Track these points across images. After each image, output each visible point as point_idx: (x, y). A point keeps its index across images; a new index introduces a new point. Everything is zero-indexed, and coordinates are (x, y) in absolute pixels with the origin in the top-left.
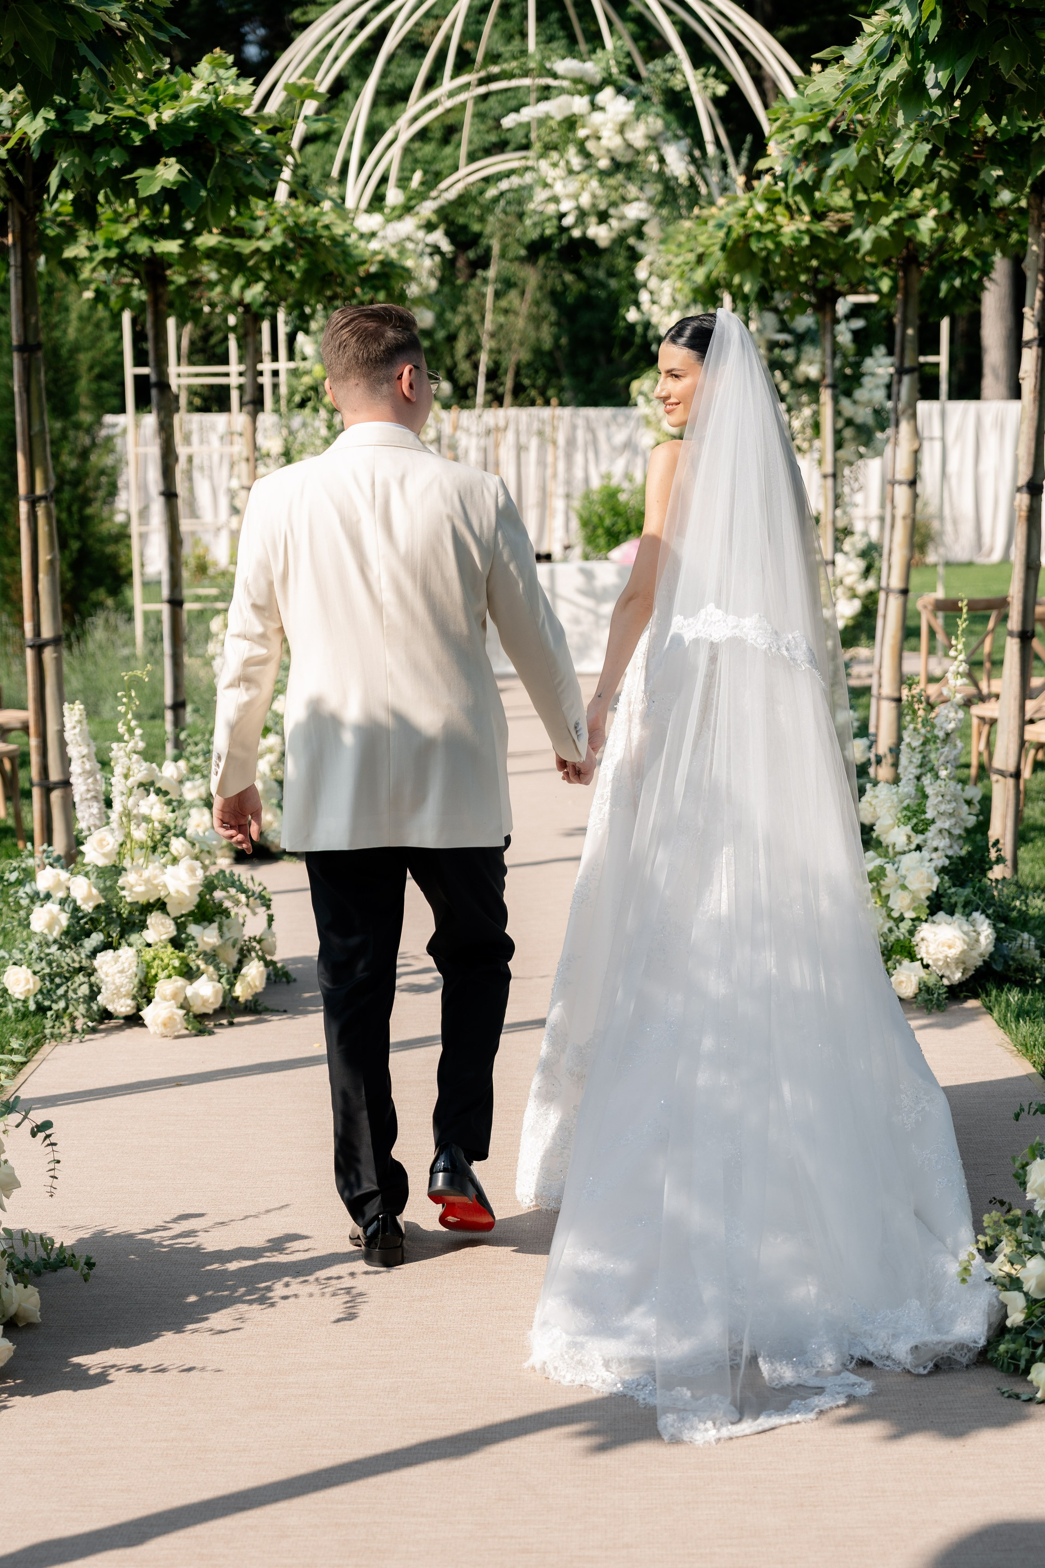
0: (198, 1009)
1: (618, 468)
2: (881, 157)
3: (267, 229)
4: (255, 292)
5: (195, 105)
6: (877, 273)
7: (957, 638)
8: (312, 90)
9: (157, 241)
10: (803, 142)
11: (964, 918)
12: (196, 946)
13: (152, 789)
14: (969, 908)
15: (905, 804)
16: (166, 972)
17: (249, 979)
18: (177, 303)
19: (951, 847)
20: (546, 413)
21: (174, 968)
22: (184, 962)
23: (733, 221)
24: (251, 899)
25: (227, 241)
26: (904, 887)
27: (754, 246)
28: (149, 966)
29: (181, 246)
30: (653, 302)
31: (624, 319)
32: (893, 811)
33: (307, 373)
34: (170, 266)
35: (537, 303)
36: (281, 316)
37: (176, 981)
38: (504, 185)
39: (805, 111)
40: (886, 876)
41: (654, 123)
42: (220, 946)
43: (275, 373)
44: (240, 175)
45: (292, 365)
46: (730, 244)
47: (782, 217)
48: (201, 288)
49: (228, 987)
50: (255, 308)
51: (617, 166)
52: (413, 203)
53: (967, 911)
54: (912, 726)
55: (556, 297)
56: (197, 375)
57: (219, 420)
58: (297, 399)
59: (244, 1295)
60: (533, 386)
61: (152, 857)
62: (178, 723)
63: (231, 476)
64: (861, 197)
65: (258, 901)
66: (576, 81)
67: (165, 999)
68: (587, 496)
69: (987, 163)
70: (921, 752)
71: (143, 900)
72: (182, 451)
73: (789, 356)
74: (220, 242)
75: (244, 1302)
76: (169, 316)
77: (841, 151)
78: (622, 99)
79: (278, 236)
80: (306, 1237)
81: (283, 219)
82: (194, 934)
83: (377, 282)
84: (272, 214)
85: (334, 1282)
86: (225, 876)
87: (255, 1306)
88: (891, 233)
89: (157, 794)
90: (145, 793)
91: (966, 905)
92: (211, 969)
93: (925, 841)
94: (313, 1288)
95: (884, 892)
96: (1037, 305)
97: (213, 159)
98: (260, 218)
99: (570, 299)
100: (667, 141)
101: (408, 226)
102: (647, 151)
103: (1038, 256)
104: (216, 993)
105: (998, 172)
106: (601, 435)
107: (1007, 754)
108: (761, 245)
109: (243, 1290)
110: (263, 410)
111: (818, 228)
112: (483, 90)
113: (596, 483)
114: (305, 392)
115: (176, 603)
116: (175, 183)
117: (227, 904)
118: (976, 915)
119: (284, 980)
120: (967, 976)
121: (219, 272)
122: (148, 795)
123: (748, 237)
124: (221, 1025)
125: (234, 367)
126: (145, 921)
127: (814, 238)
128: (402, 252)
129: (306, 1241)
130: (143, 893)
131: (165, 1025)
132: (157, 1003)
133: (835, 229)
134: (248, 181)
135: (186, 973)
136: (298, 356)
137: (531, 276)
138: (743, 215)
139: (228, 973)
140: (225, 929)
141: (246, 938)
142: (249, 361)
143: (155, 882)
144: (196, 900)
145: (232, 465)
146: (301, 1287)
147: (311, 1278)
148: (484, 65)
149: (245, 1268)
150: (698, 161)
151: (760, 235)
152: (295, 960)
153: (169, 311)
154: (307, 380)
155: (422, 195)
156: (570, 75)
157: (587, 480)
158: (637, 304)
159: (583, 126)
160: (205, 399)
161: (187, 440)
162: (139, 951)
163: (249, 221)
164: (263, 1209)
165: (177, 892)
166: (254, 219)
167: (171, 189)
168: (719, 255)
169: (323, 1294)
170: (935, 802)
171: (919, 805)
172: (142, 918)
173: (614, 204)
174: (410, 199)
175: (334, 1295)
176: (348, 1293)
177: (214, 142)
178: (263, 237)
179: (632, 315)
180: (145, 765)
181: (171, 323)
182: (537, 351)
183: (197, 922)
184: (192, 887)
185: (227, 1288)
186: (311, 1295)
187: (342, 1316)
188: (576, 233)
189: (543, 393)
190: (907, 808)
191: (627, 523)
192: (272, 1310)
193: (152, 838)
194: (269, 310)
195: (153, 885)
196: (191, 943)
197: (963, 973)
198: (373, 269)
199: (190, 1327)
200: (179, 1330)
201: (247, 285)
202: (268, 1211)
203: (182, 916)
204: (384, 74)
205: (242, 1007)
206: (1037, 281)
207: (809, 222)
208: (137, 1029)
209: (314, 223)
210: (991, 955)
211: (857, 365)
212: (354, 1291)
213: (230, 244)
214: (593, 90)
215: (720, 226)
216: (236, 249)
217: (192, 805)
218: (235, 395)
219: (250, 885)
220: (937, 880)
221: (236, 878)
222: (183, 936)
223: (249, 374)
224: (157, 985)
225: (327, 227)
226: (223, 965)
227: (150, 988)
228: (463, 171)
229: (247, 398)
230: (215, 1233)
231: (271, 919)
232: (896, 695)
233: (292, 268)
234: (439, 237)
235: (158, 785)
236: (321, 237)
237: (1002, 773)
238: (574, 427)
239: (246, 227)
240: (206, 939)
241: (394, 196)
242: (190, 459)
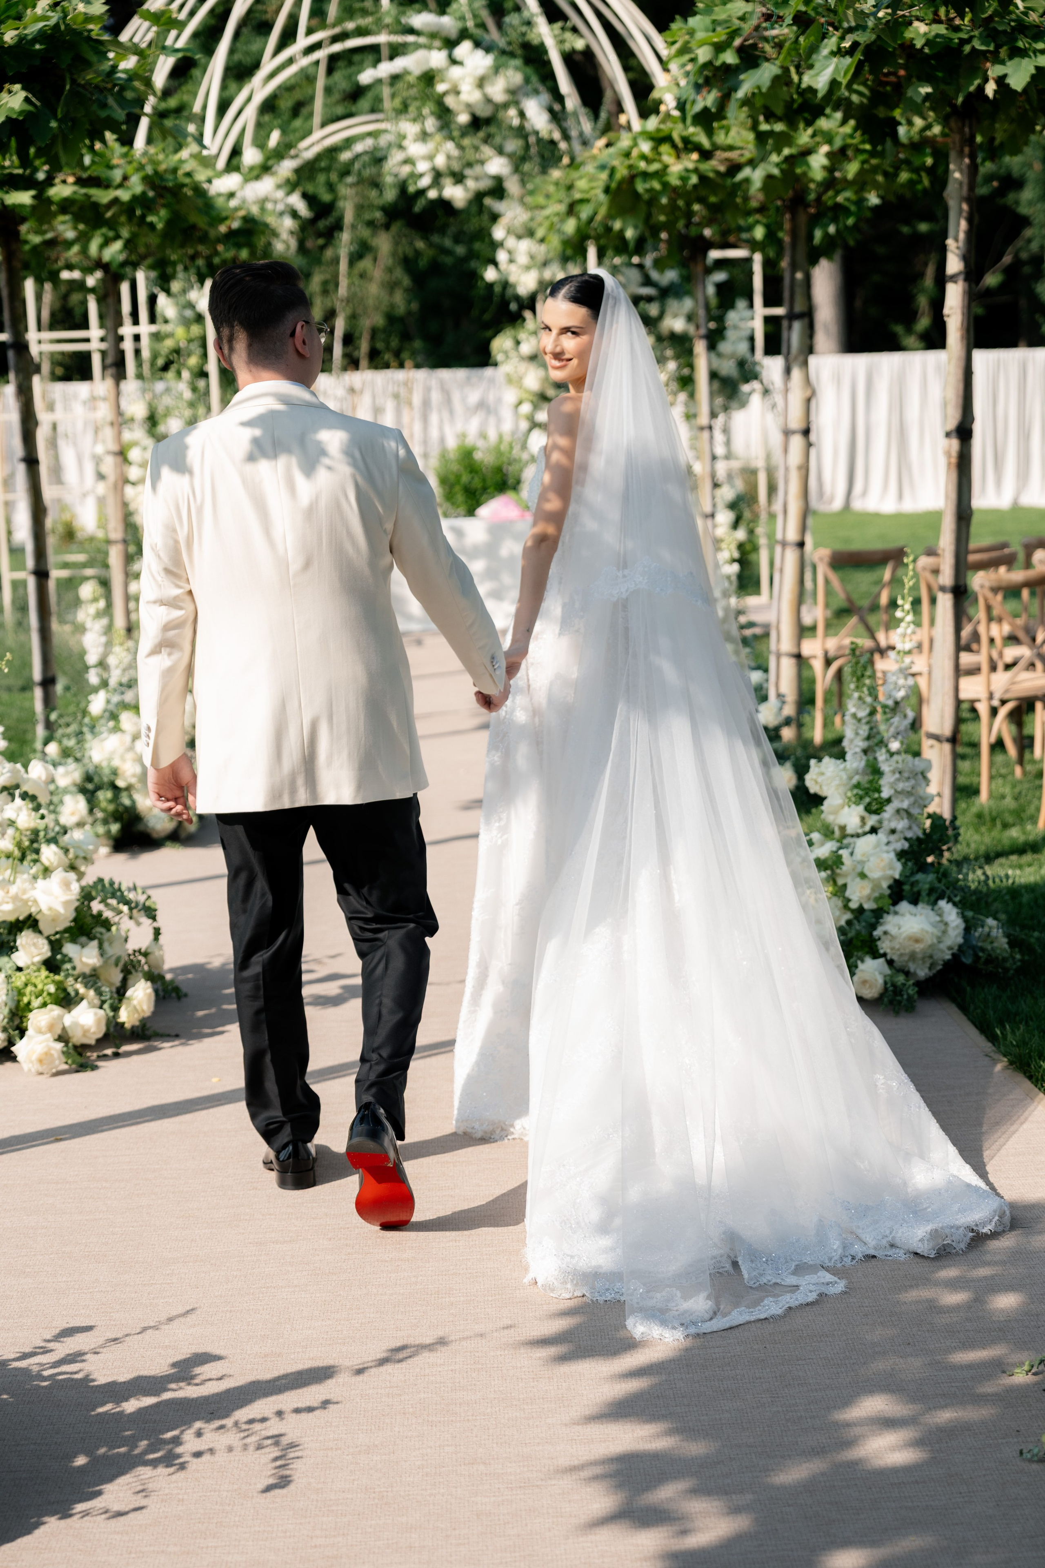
0: (78, 1038)
1: (473, 427)
2: (795, 78)
3: (125, 178)
4: (114, 251)
5: (41, 25)
6: (751, 220)
7: (903, 598)
8: (170, 17)
9: (7, 192)
10: (708, 64)
11: (929, 908)
12: (74, 968)
13: (17, 792)
14: (934, 896)
15: (854, 781)
16: (40, 1000)
17: (135, 1002)
18: (33, 263)
19: (910, 828)
20: (399, 375)
21: (49, 994)
22: (61, 987)
23: (616, 163)
24: (135, 911)
25: (83, 191)
26: (863, 876)
27: (640, 187)
28: (20, 993)
29: (34, 197)
30: (511, 261)
31: (482, 279)
32: (842, 790)
33: (170, 335)
34: (23, 220)
35: (390, 270)
36: (141, 277)
37: (52, 1010)
38: (359, 148)
39: (707, 30)
40: (842, 864)
41: (512, 76)
42: (101, 967)
43: (137, 338)
44: (94, 107)
45: (153, 328)
46: (614, 185)
47: (667, 155)
48: (59, 248)
49: (111, 1014)
50: (114, 267)
51: (477, 123)
52: (270, 163)
53: (933, 898)
54: (856, 695)
55: (408, 263)
56: (60, 341)
57: (81, 389)
58: (160, 362)
59: (146, 1452)
60: (388, 348)
61: (20, 868)
62: (49, 702)
63: (95, 442)
64: (764, 127)
65: (142, 912)
66: (433, 35)
67: (40, 1031)
68: (444, 455)
69: (914, 80)
70: (868, 723)
71: (11, 918)
72: (43, 416)
73: (653, 310)
74: (75, 193)
75: (146, 1463)
76: (25, 278)
77: (751, 72)
78: (480, 53)
79: (136, 185)
80: (218, 1358)
81: (141, 167)
82: (71, 955)
83: (242, 240)
84: (130, 163)
85: (257, 1426)
86: (104, 886)
87: (161, 1470)
88: (782, 171)
89: (23, 799)
90: (10, 798)
91: (931, 891)
92: (92, 993)
93: (880, 822)
94: (231, 1438)
95: (840, 882)
96: (962, 236)
97: (64, 86)
98: (117, 166)
99: (423, 263)
100: (527, 95)
101: (266, 186)
102: (506, 106)
103: (961, 183)
104: (98, 1022)
105: (926, 90)
106: (456, 396)
107: (942, 717)
108: (647, 186)
109: (144, 1443)
110: (125, 378)
111: (706, 167)
112: (337, 47)
113: (452, 443)
114: (167, 357)
115: (41, 574)
116: (21, 113)
117: (108, 914)
118: (942, 903)
119: (174, 995)
120: (934, 971)
121: (75, 228)
122: (13, 800)
123: (632, 178)
124: (105, 1056)
125: (95, 332)
126: (15, 941)
127: (703, 178)
128: (263, 209)
129: (218, 1364)
130: (10, 912)
131: (40, 1061)
132: (31, 1037)
133: (722, 169)
134: (103, 114)
135: (63, 999)
136: (159, 319)
137: (384, 243)
138: (627, 155)
139: (111, 998)
140: (106, 945)
141: (130, 952)
142: (109, 323)
143: (25, 897)
144: (72, 915)
145: (97, 430)
146: (216, 1436)
147: (229, 1422)
148: (339, 21)
149: (146, 1409)
150: (557, 116)
151: (645, 175)
152: (185, 969)
153: (24, 273)
154: (169, 343)
155: (280, 154)
156: (426, 29)
157: (442, 440)
158: (495, 264)
159: (443, 81)
160: (67, 368)
161: (51, 407)
162: (8, 977)
163: (105, 170)
164: (164, 1317)
165: (50, 909)
166: (110, 167)
167: (16, 120)
168: (602, 197)
169: (245, 1447)
170: (892, 779)
171: (871, 782)
172: (11, 938)
173: (470, 165)
174: (268, 159)
175: (259, 1447)
176: (277, 1444)
177: (63, 66)
178: (120, 186)
179: (490, 275)
180: (8, 766)
181: (29, 286)
182: (391, 318)
183: (74, 941)
184: (66, 904)
185: (124, 1442)
186: (230, 1449)
187: (271, 1481)
188: (432, 194)
189: (397, 354)
190: (858, 786)
191: (484, 480)
192: (181, 1475)
193: (19, 845)
194: (128, 270)
195: (22, 900)
196: (68, 966)
197: (930, 969)
198: (235, 225)
199: (80, 1507)
200: (65, 1514)
201: (106, 243)
202: (170, 1320)
203: (57, 933)
204: (232, 51)
205: (128, 1033)
206: (961, 210)
207: (697, 161)
208: (9, 1065)
209: (175, 170)
210: (960, 946)
211: (720, 319)
212: (285, 1441)
213: (86, 195)
214: (450, 44)
215: (602, 167)
216: (93, 199)
217: (66, 791)
218: (96, 361)
219: (131, 896)
220: (898, 866)
221: (116, 886)
222: (59, 957)
223: (110, 338)
224: (31, 1016)
225: (189, 175)
226: (106, 989)
227: (22, 1018)
228: (317, 135)
229: (109, 360)
230: (109, 1355)
231: (157, 932)
232: (794, 651)
233: (150, 219)
234: (296, 201)
235: (25, 788)
236: (183, 185)
237: (937, 738)
238: (428, 390)
239: (103, 176)
240: (84, 959)
241: (251, 156)
242: (54, 427)
